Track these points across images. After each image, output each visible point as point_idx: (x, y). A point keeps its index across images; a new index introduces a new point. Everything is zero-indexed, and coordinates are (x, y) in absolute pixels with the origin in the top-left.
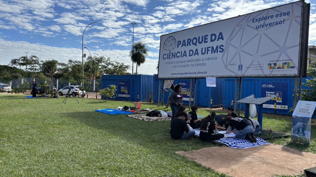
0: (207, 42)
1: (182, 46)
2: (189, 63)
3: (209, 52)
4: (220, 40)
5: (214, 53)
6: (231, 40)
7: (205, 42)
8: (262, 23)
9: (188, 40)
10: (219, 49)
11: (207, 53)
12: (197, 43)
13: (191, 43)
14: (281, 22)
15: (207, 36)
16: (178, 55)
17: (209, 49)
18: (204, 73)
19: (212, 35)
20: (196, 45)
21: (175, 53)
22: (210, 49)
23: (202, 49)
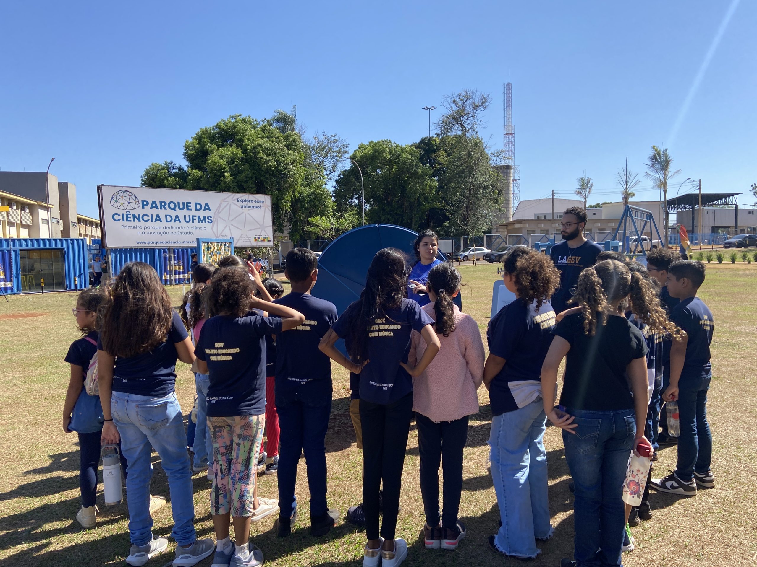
0: (191, 210)
1: (151, 208)
4: (207, 211)
5: (202, 222)
8: (245, 203)
10: (207, 220)
14: (258, 207)
16: (146, 218)
17: (194, 218)
19: (196, 204)
20: (175, 211)
21: (139, 215)
22: (197, 218)
23: (185, 216)
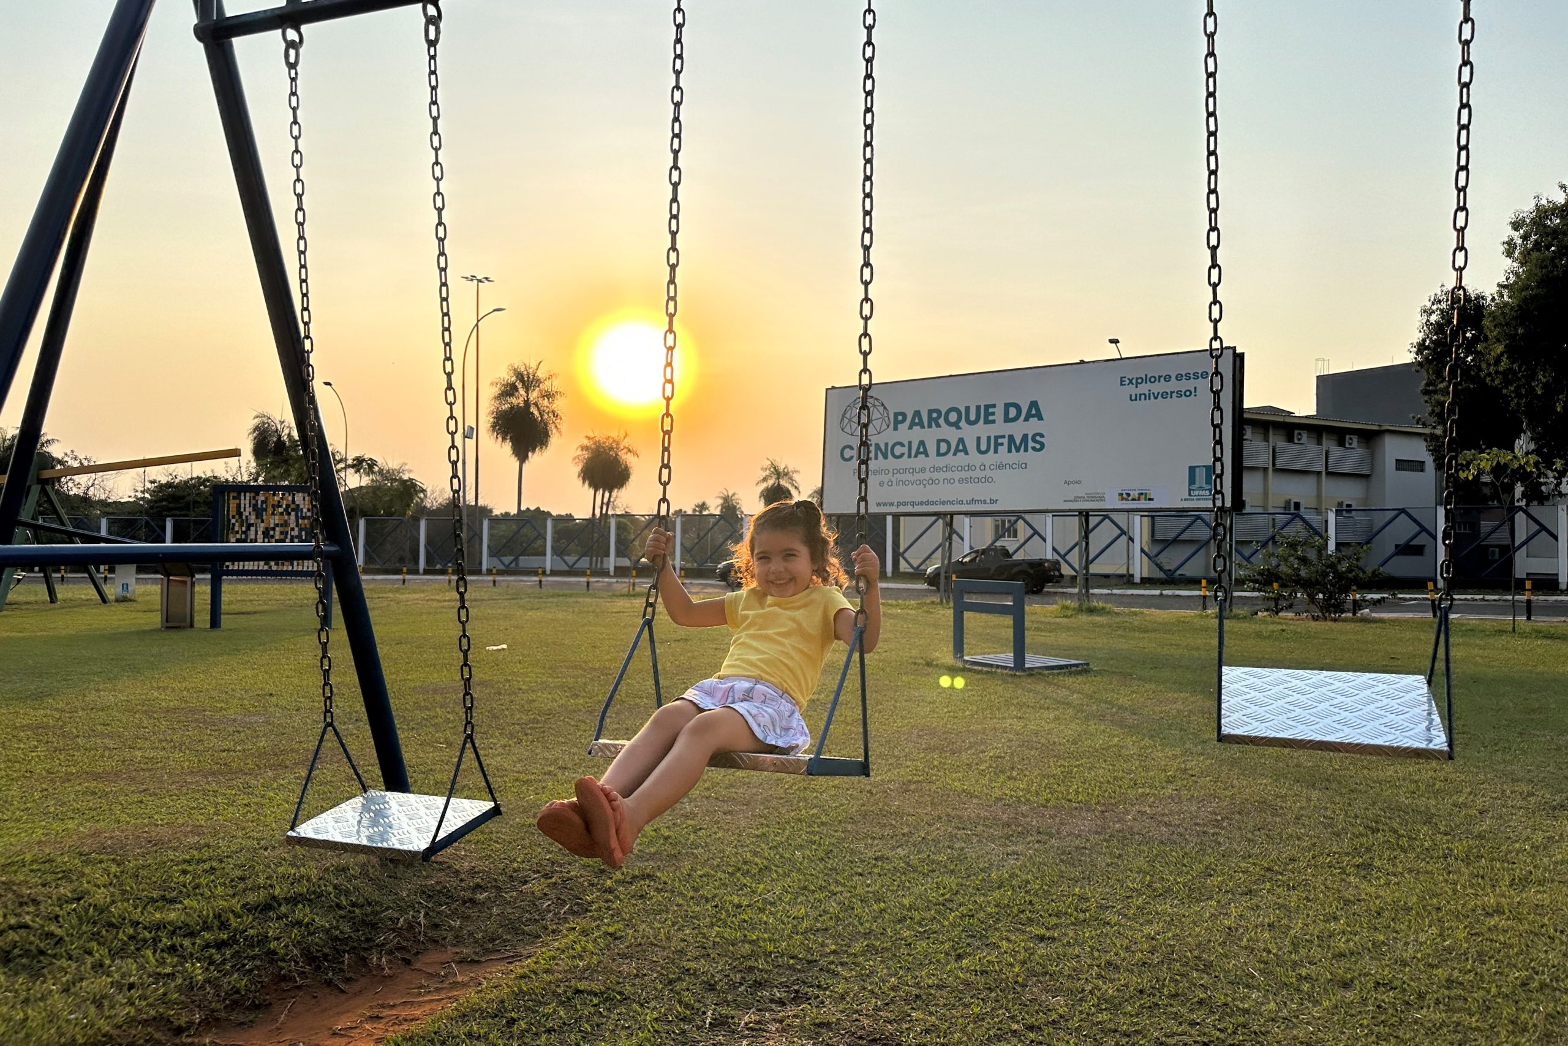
1: (910, 428)
2: (935, 475)
8: (1143, 388)
9: (930, 412)
11: (996, 452)
13: (941, 421)
14: (1188, 393)
15: (994, 406)
16: (898, 450)
17: (1000, 441)
18: (988, 501)
19: (1007, 406)
20: (959, 428)
21: (886, 444)
22: (1005, 441)
23: (979, 439)
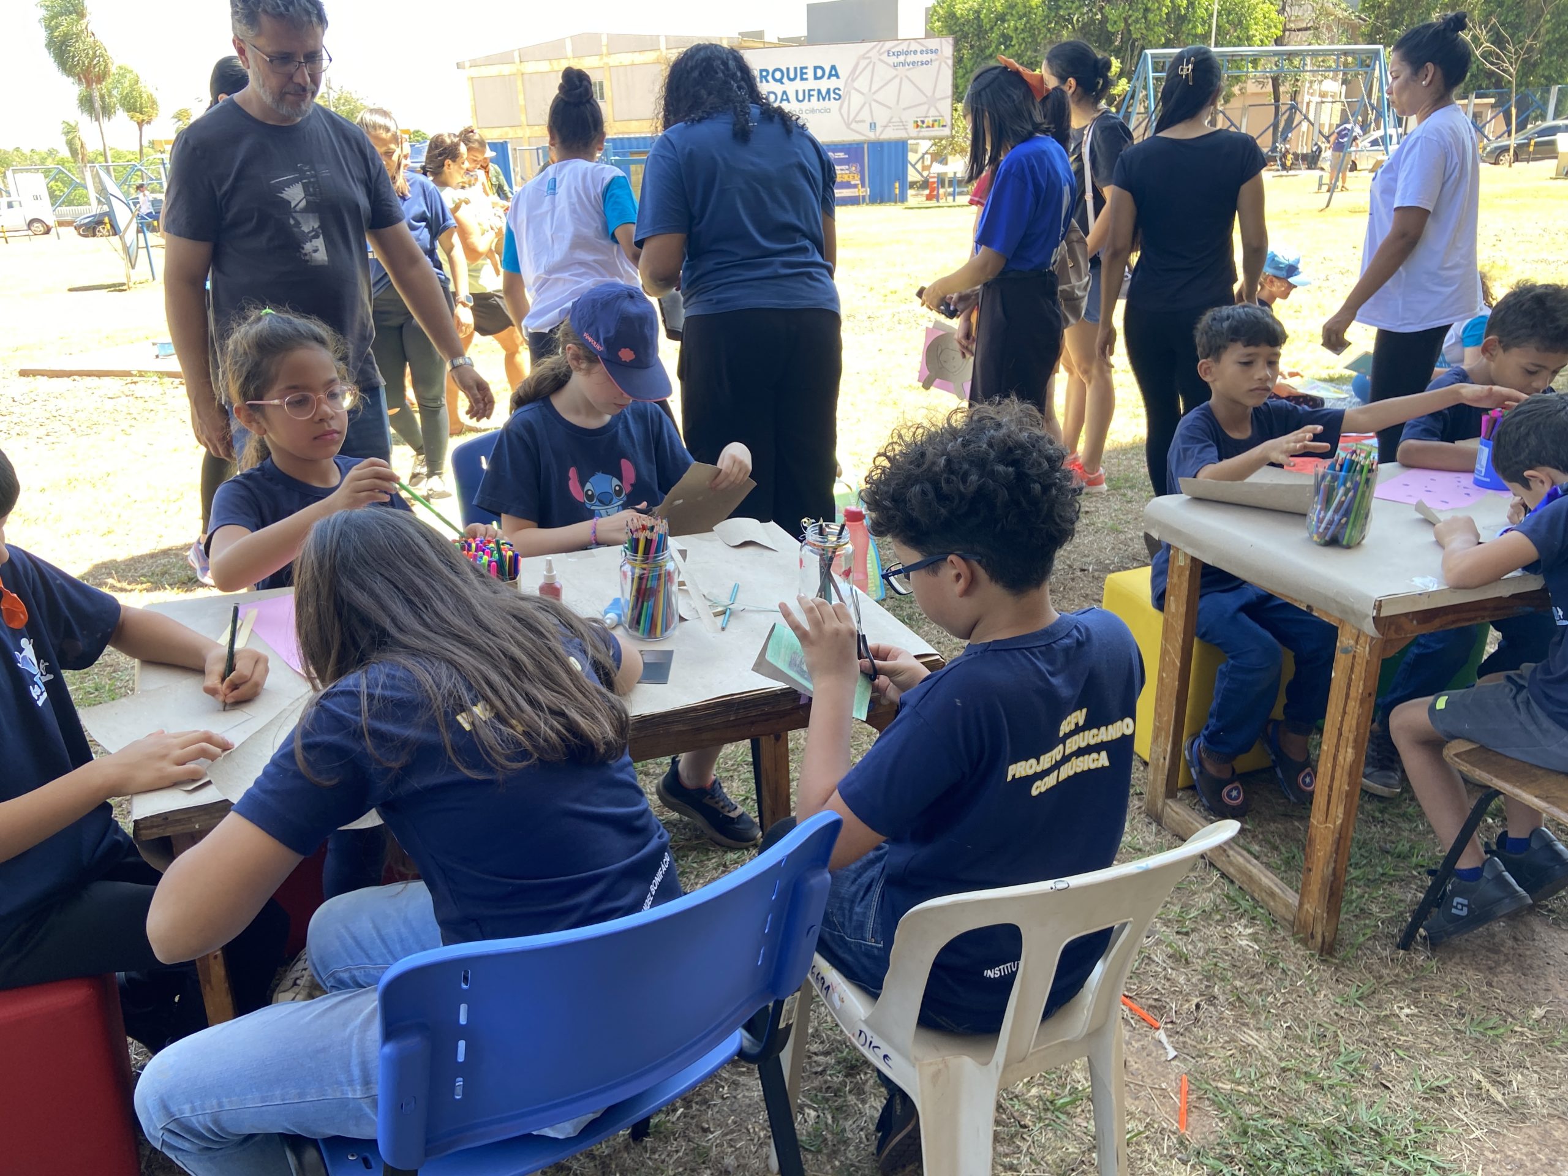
0: (806, 79)
3: (814, 99)
4: (833, 78)
6: (853, 81)
7: (802, 79)
8: (902, 58)
10: (832, 95)
12: (785, 80)
13: (770, 78)
14: (927, 63)
15: (806, 68)
19: (816, 68)
20: (782, 83)
22: (815, 93)
23: (797, 92)
